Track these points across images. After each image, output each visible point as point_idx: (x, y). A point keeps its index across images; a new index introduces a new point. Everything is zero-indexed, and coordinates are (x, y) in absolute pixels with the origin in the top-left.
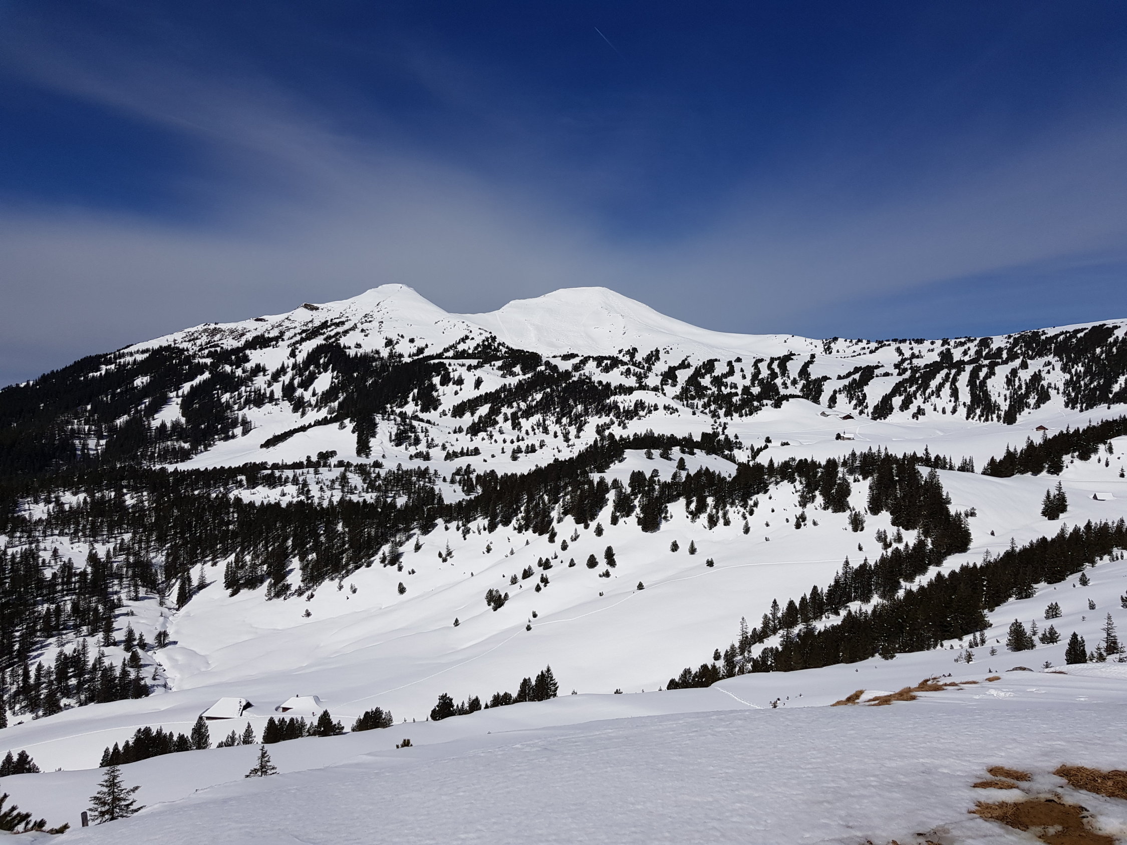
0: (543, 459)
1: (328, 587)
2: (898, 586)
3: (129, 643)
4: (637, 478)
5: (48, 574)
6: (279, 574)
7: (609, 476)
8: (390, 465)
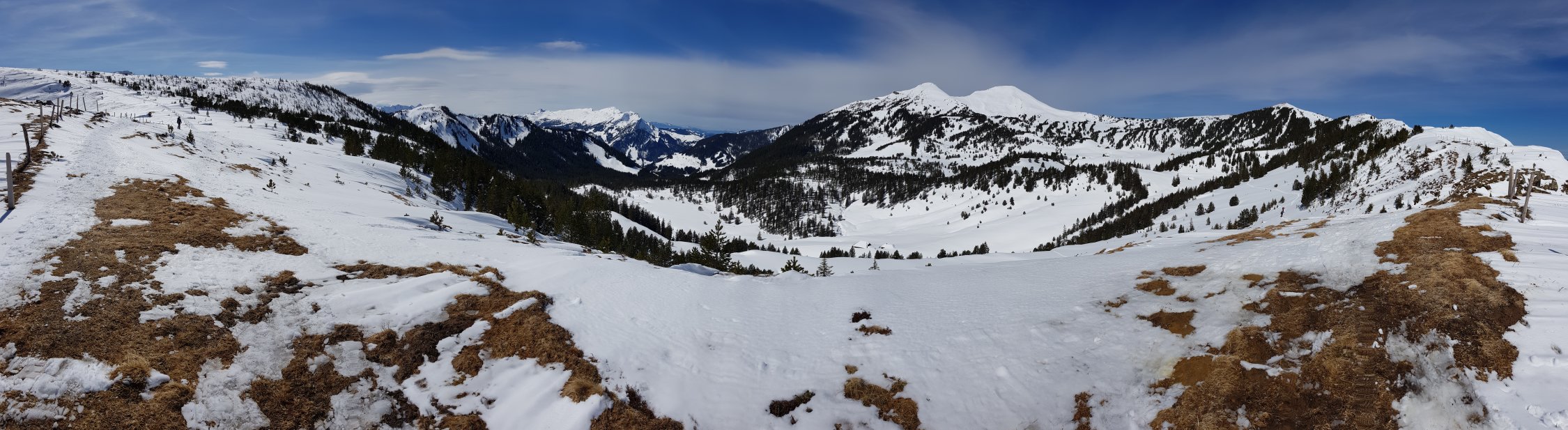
0: (986, 160)
1: (899, 205)
2: (1123, 212)
3: (830, 217)
4: (1025, 170)
5: (805, 191)
6: (881, 199)
7: (1013, 169)
8: (924, 160)
